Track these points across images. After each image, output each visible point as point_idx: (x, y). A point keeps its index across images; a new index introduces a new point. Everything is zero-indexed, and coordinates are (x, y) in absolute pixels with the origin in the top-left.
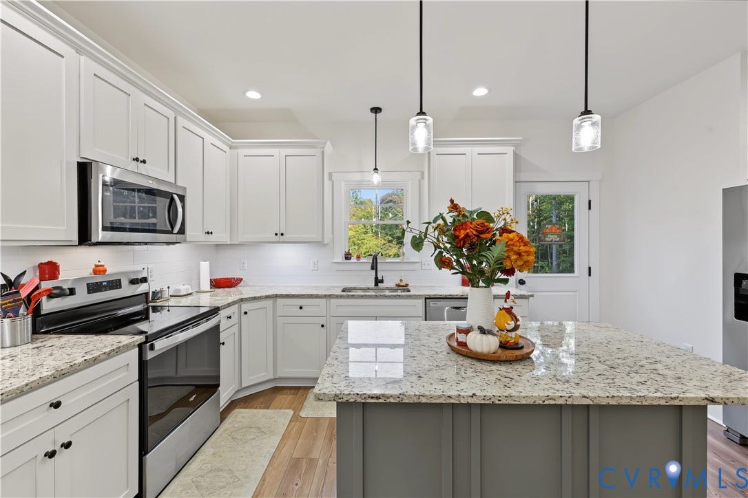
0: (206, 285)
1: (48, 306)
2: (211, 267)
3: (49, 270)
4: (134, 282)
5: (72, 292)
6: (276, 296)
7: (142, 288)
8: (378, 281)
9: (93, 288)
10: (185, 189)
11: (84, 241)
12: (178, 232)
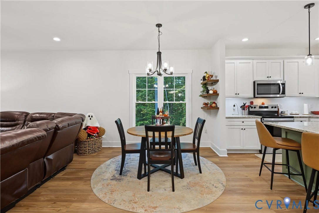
0: (307, 113)
1: (251, 110)
3: (252, 103)
4: (272, 107)
5: (255, 108)
7: (276, 109)
11: (255, 97)
12: (282, 94)
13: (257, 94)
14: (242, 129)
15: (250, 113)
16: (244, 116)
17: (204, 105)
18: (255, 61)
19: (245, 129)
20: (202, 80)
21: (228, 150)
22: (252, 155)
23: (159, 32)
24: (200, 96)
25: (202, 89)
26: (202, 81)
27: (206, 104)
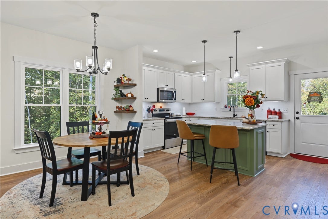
0: (185, 114)
1: (154, 113)
2: (186, 109)
3: (154, 106)
4: (167, 110)
5: (157, 111)
6: (199, 117)
7: (169, 112)
8: (234, 115)
9: (160, 110)
10: (176, 90)
11: (158, 101)
12: (174, 100)
13: (161, 99)
14: (153, 130)
15: (153, 116)
16: (149, 119)
17: (117, 109)
18: (158, 71)
19: (155, 130)
20: (116, 82)
21: (144, 150)
22: (160, 152)
23: (95, 22)
24: (112, 99)
25: (114, 92)
26: (115, 84)
27: (120, 108)
